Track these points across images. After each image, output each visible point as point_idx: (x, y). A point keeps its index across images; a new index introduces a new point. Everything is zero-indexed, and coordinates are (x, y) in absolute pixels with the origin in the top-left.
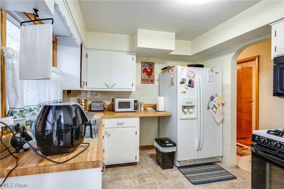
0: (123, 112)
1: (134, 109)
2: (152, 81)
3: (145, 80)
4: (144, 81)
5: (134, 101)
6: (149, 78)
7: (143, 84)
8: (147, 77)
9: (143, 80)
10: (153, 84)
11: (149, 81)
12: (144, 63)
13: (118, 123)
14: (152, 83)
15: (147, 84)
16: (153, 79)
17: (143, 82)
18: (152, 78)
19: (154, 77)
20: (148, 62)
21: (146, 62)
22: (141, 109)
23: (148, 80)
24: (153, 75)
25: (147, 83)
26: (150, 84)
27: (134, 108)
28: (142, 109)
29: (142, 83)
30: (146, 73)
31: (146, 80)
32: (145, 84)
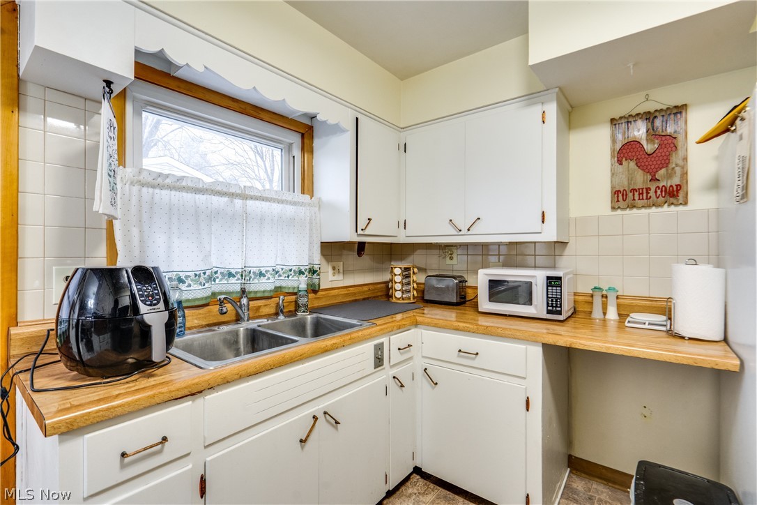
0: (510, 316)
1: (549, 312)
2: (674, 194)
3: (630, 195)
4: (625, 197)
5: (548, 278)
6: (654, 179)
7: (619, 212)
8: (640, 179)
9: (618, 192)
10: (681, 208)
11: (652, 193)
12: (623, 121)
13: (460, 351)
14: (672, 200)
15: (643, 210)
16: (676, 181)
17: (621, 204)
18: (669, 176)
19: (685, 174)
20: (649, 112)
21: (634, 113)
22: (605, 314)
23: (648, 190)
24: (680, 162)
25: (640, 203)
26: (660, 209)
27: (548, 306)
28: (612, 314)
29: (613, 208)
30: (632, 164)
31: (633, 190)
32: (635, 211)
